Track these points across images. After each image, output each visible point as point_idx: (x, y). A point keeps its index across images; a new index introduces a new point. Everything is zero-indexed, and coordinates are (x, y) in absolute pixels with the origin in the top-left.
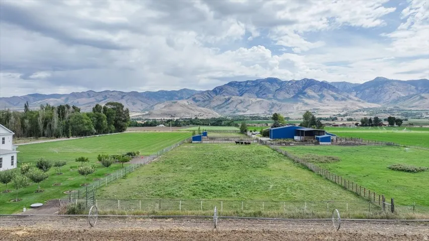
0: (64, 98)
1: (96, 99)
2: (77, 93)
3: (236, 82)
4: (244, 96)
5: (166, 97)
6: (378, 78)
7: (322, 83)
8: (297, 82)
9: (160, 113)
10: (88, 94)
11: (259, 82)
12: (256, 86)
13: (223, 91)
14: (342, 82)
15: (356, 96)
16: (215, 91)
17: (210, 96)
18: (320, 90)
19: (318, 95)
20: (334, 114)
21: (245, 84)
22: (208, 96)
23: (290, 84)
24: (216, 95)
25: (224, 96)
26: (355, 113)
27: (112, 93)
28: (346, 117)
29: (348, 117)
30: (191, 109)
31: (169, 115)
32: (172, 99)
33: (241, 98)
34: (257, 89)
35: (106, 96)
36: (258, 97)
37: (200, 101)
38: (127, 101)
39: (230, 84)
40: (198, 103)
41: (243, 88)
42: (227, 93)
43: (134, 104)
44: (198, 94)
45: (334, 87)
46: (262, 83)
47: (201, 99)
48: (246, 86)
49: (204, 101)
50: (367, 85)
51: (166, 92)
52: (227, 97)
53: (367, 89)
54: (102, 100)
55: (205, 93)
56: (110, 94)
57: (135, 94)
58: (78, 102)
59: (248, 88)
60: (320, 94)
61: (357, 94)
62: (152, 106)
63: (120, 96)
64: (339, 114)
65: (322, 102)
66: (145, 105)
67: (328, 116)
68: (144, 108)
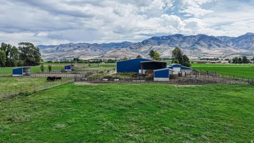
0: (56, 48)
1: (74, 48)
2: (63, 44)
3: (156, 37)
4: (161, 45)
5: (114, 46)
6: (248, 33)
7: (211, 37)
8: (194, 36)
9: (109, 56)
10: (70, 45)
11: (170, 37)
12: (168, 39)
13: (148, 43)
14: (224, 36)
15: (233, 45)
16: (143, 43)
17: (140, 46)
18: (209, 42)
19: (208, 44)
20: (218, 56)
21: (161, 38)
22: (138, 46)
23: (189, 38)
24: (144, 45)
25: (149, 46)
26: (231, 56)
27: (83, 45)
28: (225, 58)
29: (226, 58)
30: (128, 53)
31: (114, 57)
32: (118, 48)
33: (159, 47)
34: (169, 41)
35: (79, 46)
36: (169, 46)
37: (134, 48)
38: (91, 49)
39: (153, 38)
40: (132, 50)
41: (160, 41)
42: (151, 44)
43: (95, 51)
44: (133, 44)
45: (218, 40)
46: (172, 37)
47: (135, 48)
48: (162, 39)
49: (136, 49)
50: (240, 38)
51: (115, 43)
52: (150, 46)
53: (240, 40)
54: (77, 49)
55: (137, 44)
56: (82, 45)
57: (96, 45)
58: (64, 50)
59: (163, 41)
60: (209, 44)
61: (233, 44)
62: (106, 52)
63: (88, 46)
64: (221, 57)
65: (210, 49)
66: (102, 51)
67: (213, 58)
68: (101, 53)
